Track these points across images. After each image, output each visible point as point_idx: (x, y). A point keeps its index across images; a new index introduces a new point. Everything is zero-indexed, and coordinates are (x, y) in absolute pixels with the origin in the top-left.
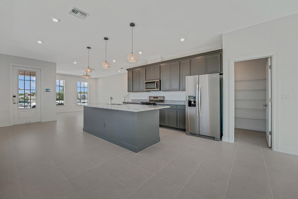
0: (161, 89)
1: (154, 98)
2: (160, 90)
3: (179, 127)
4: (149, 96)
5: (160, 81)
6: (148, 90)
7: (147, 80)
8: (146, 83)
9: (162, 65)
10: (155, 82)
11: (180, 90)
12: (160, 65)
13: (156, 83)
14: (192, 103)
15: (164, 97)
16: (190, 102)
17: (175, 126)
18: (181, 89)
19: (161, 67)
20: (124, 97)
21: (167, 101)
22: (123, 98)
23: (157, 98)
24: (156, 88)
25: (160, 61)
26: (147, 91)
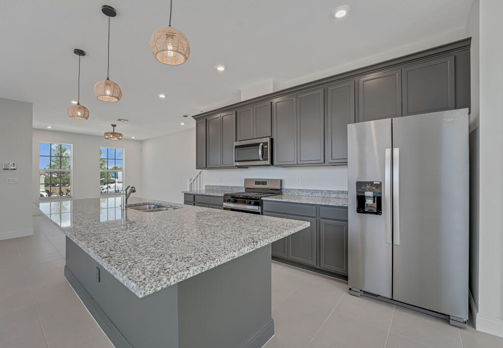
0: (275, 163)
1: (257, 183)
2: (272, 163)
3: (323, 266)
4: (245, 179)
5: (272, 140)
6: (243, 163)
7: (238, 139)
8: (236, 147)
9: (275, 101)
10: (258, 145)
11: (327, 163)
12: (271, 101)
13: (260, 147)
14: (369, 202)
15: (281, 181)
16: (361, 200)
17: (313, 263)
18: (329, 159)
19: (274, 105)
20: (191, 180)
21: (289, 190)
22: (188, 183)
23: (264, 183)
24: (261, 159)
25: (271, 91)
26: (239, 167)
